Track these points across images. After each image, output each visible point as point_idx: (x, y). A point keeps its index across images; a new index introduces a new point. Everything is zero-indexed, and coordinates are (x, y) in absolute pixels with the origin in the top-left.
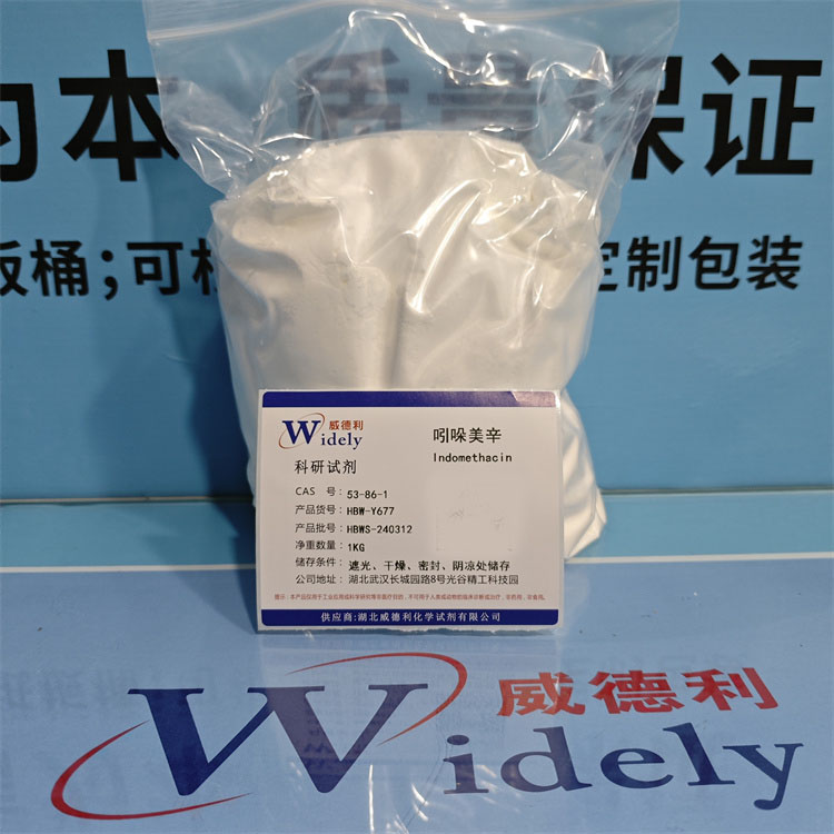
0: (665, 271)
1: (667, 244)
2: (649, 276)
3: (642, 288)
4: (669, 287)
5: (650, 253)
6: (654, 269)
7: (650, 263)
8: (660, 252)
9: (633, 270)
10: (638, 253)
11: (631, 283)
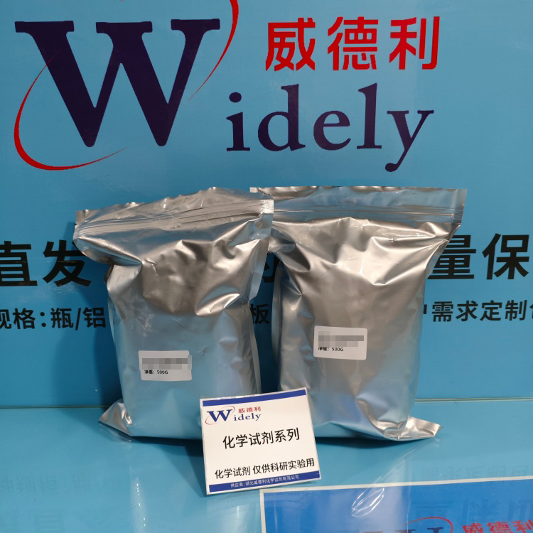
0: (520, 313)
1: (521, 303)
2: (514, 315)
3: (511, 319)
4: (521, 319)
5: (514, 306)
6: (516, 312)
7: (514, 310)
8: (518, 306)
9: (507, 312)
10: (509, 306)
11: (506, 318)
